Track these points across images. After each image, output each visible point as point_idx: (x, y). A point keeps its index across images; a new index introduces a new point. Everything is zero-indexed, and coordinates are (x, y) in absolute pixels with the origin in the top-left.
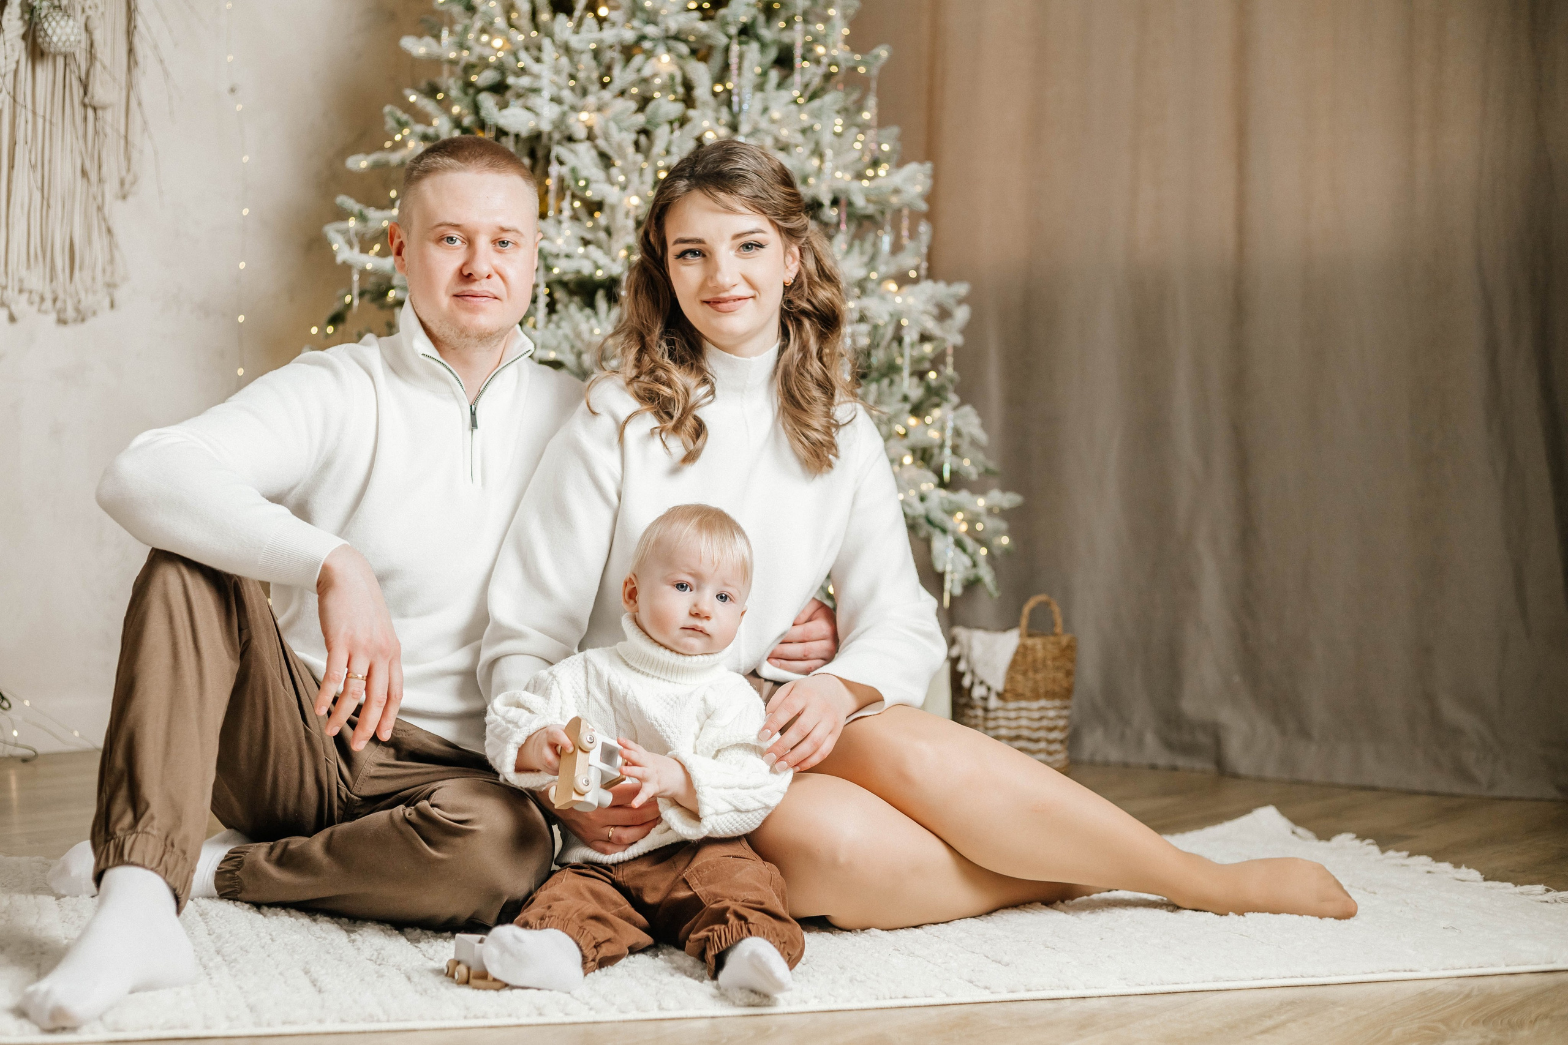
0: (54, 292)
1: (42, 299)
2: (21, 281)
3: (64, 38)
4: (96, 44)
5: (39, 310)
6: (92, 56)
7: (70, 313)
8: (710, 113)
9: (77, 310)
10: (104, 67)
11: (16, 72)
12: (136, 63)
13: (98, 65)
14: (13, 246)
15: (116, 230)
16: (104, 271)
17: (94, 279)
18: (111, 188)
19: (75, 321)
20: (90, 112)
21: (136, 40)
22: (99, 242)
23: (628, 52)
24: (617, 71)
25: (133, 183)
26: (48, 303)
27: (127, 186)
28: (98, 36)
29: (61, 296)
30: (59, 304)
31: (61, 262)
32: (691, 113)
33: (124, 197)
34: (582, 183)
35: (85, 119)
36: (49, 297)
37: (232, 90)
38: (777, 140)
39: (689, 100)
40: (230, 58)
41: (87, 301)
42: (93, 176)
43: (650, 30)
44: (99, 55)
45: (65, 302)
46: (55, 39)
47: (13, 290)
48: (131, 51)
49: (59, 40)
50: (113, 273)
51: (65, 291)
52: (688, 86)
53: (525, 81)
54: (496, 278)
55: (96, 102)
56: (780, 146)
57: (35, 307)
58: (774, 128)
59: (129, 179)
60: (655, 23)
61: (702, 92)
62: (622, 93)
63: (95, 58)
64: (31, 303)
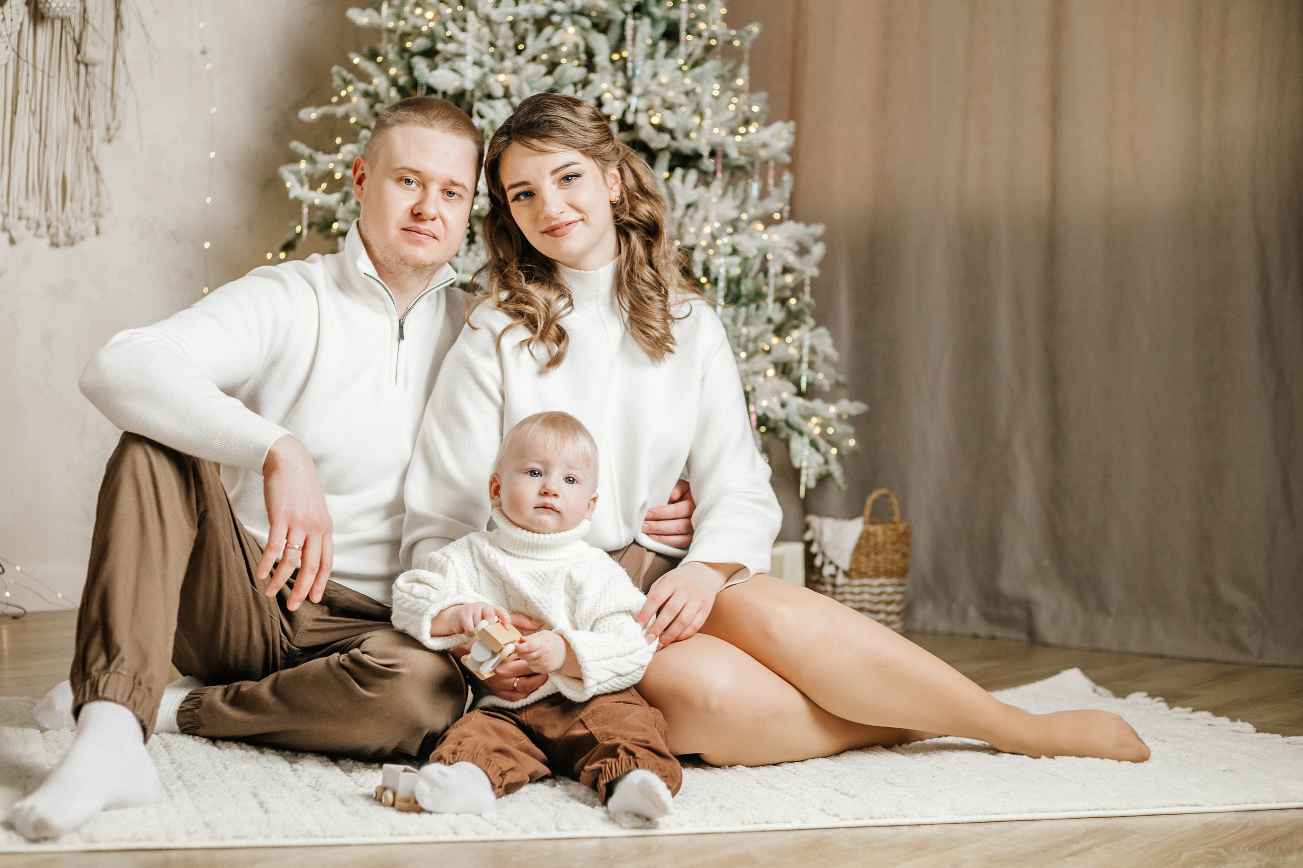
0: (48, 219)
1: (38, 225)
2: (20, 209)
3: (61, 4)
4: (88, 11)
5: (35, 235)
6: (84, 20)
7: (62, 238)
8: (608, 77)
9: (68, 235)
10: (95, 30)
11: (20, 33)
12: (122, 27)
13: (90, 28)
14: (14, 181)
15: (103, 167)
16: (91, 203)
17: (82, 209)
18: (99, 132)
19: (66, 244)
20: (82, 68)
21: (123, 8)
22: (87, 178)
23: (540, 24)
24: (530, 40)
25: (117, 129)
26: (43, 229)
27: (112, 131)
29: (54, 223)
30: (52, 230)
31: (55, 194)
32: (592, 76)
33: (110, 141)
35: (78, 73)
36: (44, 223)
37: (203, 52)
38: (664, 101)
39: (590, 66)
40: (202, 25)
41: (77, 228)
42: (84, 122)
43: (559, 6)
44: (90, 20)
45: (57, 228)
46: (54, 5)
47: (13, 217)
48: (118, 17)
49: (57, 6)
50: (98, 205)
51: (57, 218)
52: (590, 54)
53: (452, 47)
54: (439, 221)
55: (87, 60)
56: (667, 105)
57: (32, 232)
58: (662, 90)
59: (113, 126)
60: (563, 1)
61: (601, 59)
62: (534, 59)
63: (88, 22)
64: (29, 228)
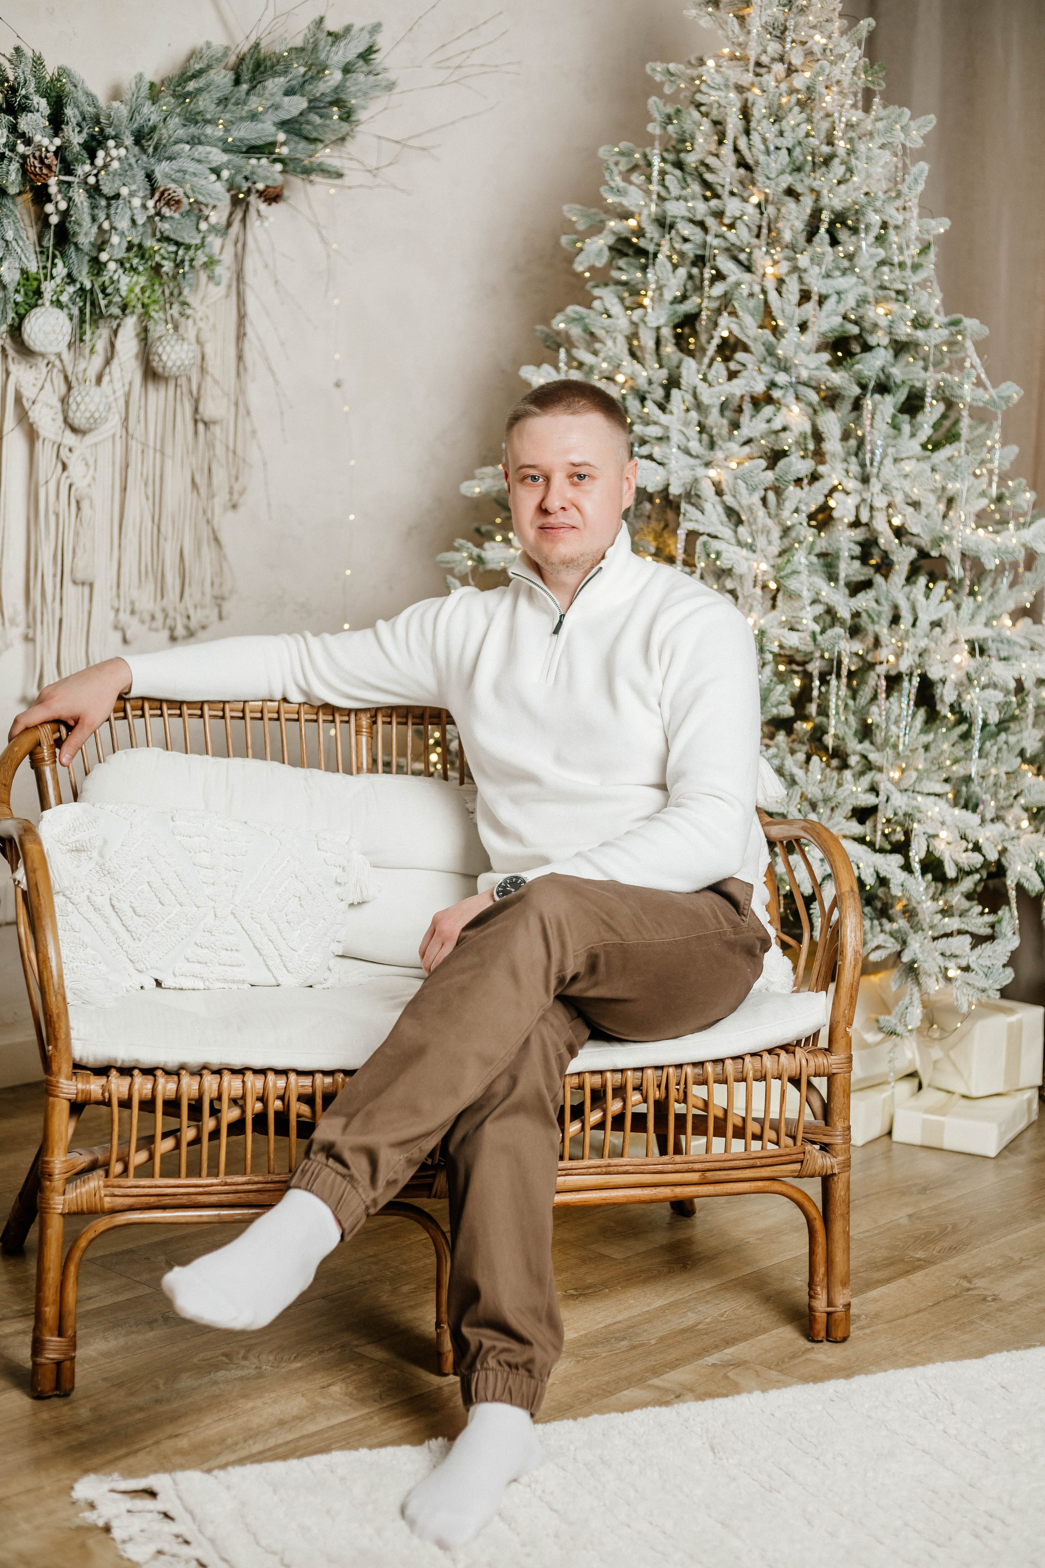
0: (164, 610)
1: (153, 618)
2: (132, 603)
3: (178, 363)
4: (207, 357)
5: (150, 629)
6: (203, 370)
7: (180, 631)
8: (840, 466)
9: (187, 628)
10: (216, 382)
11: (128, 395)
12: (245, 369)
13: (209, 379)
14: (125, 570)
15: (224, 537)
16: (212, 584)
17: (203, 593)
18: (221, 499)
19: (185, 638)
20: (201, 427)
21: (247, 346)
22: (208, 552)
23: (759, 402)
24: (745, 419)
25: (241, 493)
26: (159, 622)
27: (236, 496)
28: (209, 349)
29: (171, 613)
30: (169, 622)
31: (172, 580)
32: (821, 469)
33: (234, 507)
34: (713, 556)
35: (196, 432)
36: (159, 616)
37: (338, 385)
39: (819, 455)
40: (337, 356)
41: (197, 617)
42: (203, 490)
43: (782, 378)
44: (210, 369)
45: (175, 619)
46: (169, 364)
47: (125, 611)
48: (240, 358)
49: (174, 365)
50: (221, 585)
51: (175, 609)
52: (818, 436)
53: (653, 431)
54: (573, 511)
55: (206, 418)
57: (147, 626)
58: (906, 485)
59: (237, 487)
60: (786, 370)
61: (833, 445)
62: (748, 442)
63: (207, 373)
64: (143, 622)
